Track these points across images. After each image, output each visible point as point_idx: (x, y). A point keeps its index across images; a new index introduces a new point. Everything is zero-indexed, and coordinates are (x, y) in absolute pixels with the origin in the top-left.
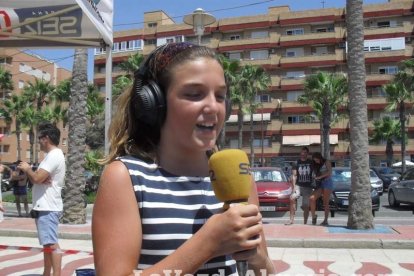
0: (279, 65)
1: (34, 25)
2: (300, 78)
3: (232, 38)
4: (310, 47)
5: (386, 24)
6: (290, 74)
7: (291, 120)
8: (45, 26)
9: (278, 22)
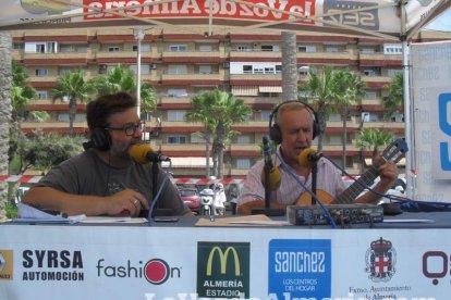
0: (160, 82)
1: (337, 16)
2: (183, 97)
3: (111, 50)
4: (193, 64)
5: (269, 48)
6: (171, 92)
7: (172, 141)
8: (347, 17)
9: (161, 36)
